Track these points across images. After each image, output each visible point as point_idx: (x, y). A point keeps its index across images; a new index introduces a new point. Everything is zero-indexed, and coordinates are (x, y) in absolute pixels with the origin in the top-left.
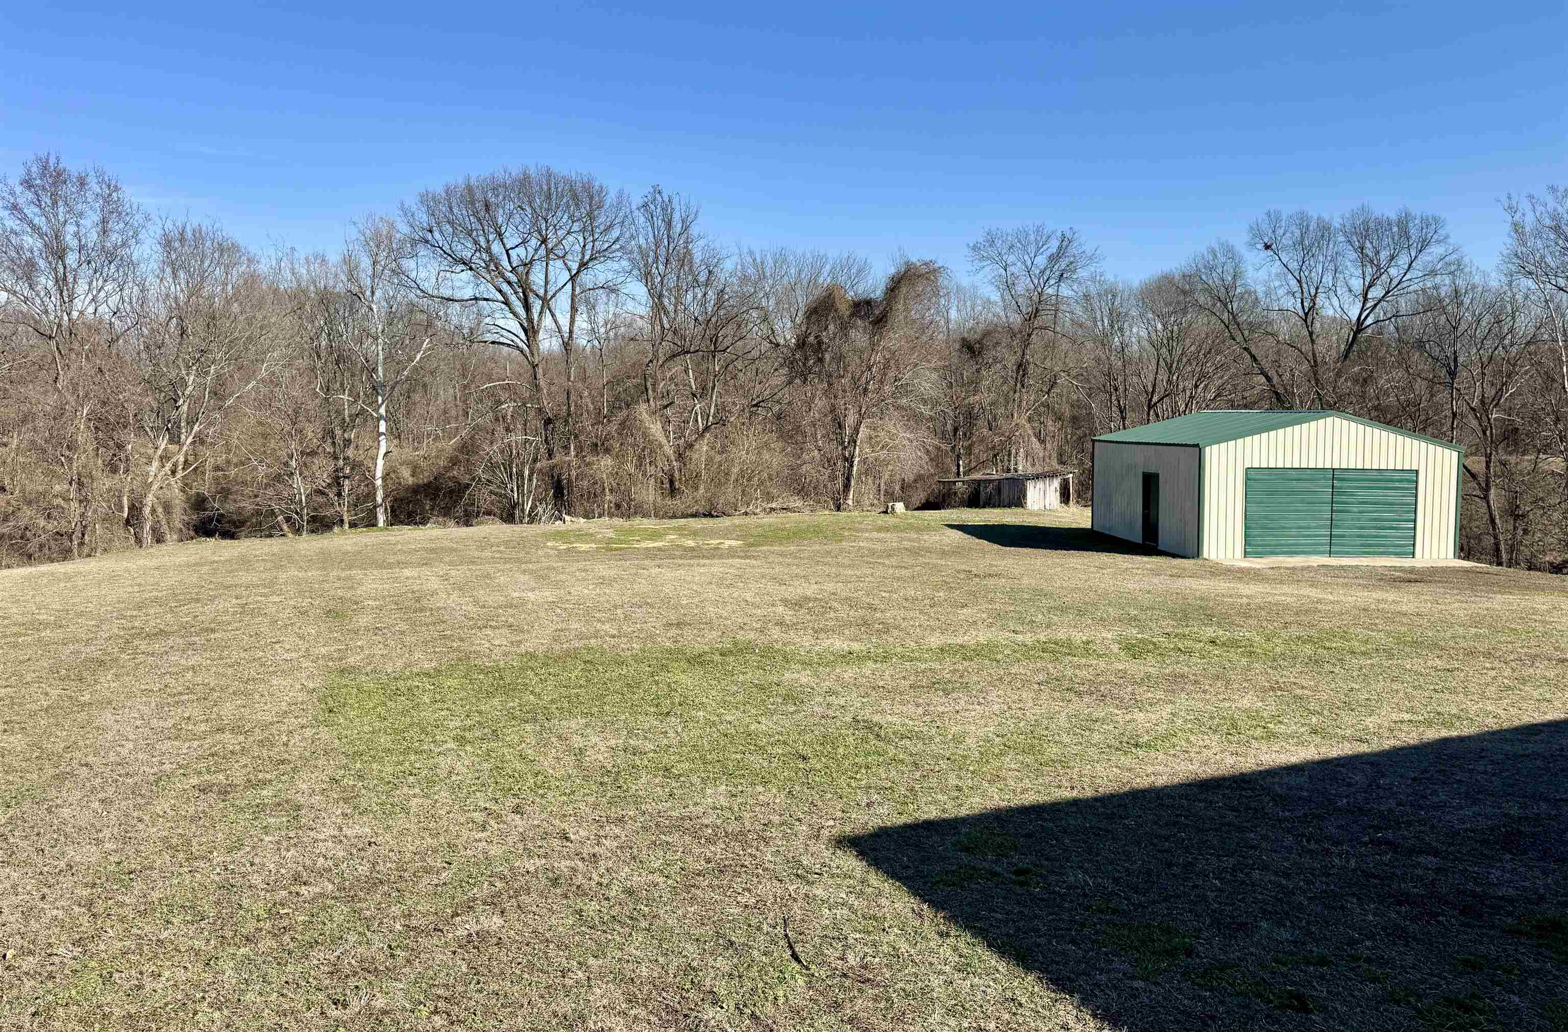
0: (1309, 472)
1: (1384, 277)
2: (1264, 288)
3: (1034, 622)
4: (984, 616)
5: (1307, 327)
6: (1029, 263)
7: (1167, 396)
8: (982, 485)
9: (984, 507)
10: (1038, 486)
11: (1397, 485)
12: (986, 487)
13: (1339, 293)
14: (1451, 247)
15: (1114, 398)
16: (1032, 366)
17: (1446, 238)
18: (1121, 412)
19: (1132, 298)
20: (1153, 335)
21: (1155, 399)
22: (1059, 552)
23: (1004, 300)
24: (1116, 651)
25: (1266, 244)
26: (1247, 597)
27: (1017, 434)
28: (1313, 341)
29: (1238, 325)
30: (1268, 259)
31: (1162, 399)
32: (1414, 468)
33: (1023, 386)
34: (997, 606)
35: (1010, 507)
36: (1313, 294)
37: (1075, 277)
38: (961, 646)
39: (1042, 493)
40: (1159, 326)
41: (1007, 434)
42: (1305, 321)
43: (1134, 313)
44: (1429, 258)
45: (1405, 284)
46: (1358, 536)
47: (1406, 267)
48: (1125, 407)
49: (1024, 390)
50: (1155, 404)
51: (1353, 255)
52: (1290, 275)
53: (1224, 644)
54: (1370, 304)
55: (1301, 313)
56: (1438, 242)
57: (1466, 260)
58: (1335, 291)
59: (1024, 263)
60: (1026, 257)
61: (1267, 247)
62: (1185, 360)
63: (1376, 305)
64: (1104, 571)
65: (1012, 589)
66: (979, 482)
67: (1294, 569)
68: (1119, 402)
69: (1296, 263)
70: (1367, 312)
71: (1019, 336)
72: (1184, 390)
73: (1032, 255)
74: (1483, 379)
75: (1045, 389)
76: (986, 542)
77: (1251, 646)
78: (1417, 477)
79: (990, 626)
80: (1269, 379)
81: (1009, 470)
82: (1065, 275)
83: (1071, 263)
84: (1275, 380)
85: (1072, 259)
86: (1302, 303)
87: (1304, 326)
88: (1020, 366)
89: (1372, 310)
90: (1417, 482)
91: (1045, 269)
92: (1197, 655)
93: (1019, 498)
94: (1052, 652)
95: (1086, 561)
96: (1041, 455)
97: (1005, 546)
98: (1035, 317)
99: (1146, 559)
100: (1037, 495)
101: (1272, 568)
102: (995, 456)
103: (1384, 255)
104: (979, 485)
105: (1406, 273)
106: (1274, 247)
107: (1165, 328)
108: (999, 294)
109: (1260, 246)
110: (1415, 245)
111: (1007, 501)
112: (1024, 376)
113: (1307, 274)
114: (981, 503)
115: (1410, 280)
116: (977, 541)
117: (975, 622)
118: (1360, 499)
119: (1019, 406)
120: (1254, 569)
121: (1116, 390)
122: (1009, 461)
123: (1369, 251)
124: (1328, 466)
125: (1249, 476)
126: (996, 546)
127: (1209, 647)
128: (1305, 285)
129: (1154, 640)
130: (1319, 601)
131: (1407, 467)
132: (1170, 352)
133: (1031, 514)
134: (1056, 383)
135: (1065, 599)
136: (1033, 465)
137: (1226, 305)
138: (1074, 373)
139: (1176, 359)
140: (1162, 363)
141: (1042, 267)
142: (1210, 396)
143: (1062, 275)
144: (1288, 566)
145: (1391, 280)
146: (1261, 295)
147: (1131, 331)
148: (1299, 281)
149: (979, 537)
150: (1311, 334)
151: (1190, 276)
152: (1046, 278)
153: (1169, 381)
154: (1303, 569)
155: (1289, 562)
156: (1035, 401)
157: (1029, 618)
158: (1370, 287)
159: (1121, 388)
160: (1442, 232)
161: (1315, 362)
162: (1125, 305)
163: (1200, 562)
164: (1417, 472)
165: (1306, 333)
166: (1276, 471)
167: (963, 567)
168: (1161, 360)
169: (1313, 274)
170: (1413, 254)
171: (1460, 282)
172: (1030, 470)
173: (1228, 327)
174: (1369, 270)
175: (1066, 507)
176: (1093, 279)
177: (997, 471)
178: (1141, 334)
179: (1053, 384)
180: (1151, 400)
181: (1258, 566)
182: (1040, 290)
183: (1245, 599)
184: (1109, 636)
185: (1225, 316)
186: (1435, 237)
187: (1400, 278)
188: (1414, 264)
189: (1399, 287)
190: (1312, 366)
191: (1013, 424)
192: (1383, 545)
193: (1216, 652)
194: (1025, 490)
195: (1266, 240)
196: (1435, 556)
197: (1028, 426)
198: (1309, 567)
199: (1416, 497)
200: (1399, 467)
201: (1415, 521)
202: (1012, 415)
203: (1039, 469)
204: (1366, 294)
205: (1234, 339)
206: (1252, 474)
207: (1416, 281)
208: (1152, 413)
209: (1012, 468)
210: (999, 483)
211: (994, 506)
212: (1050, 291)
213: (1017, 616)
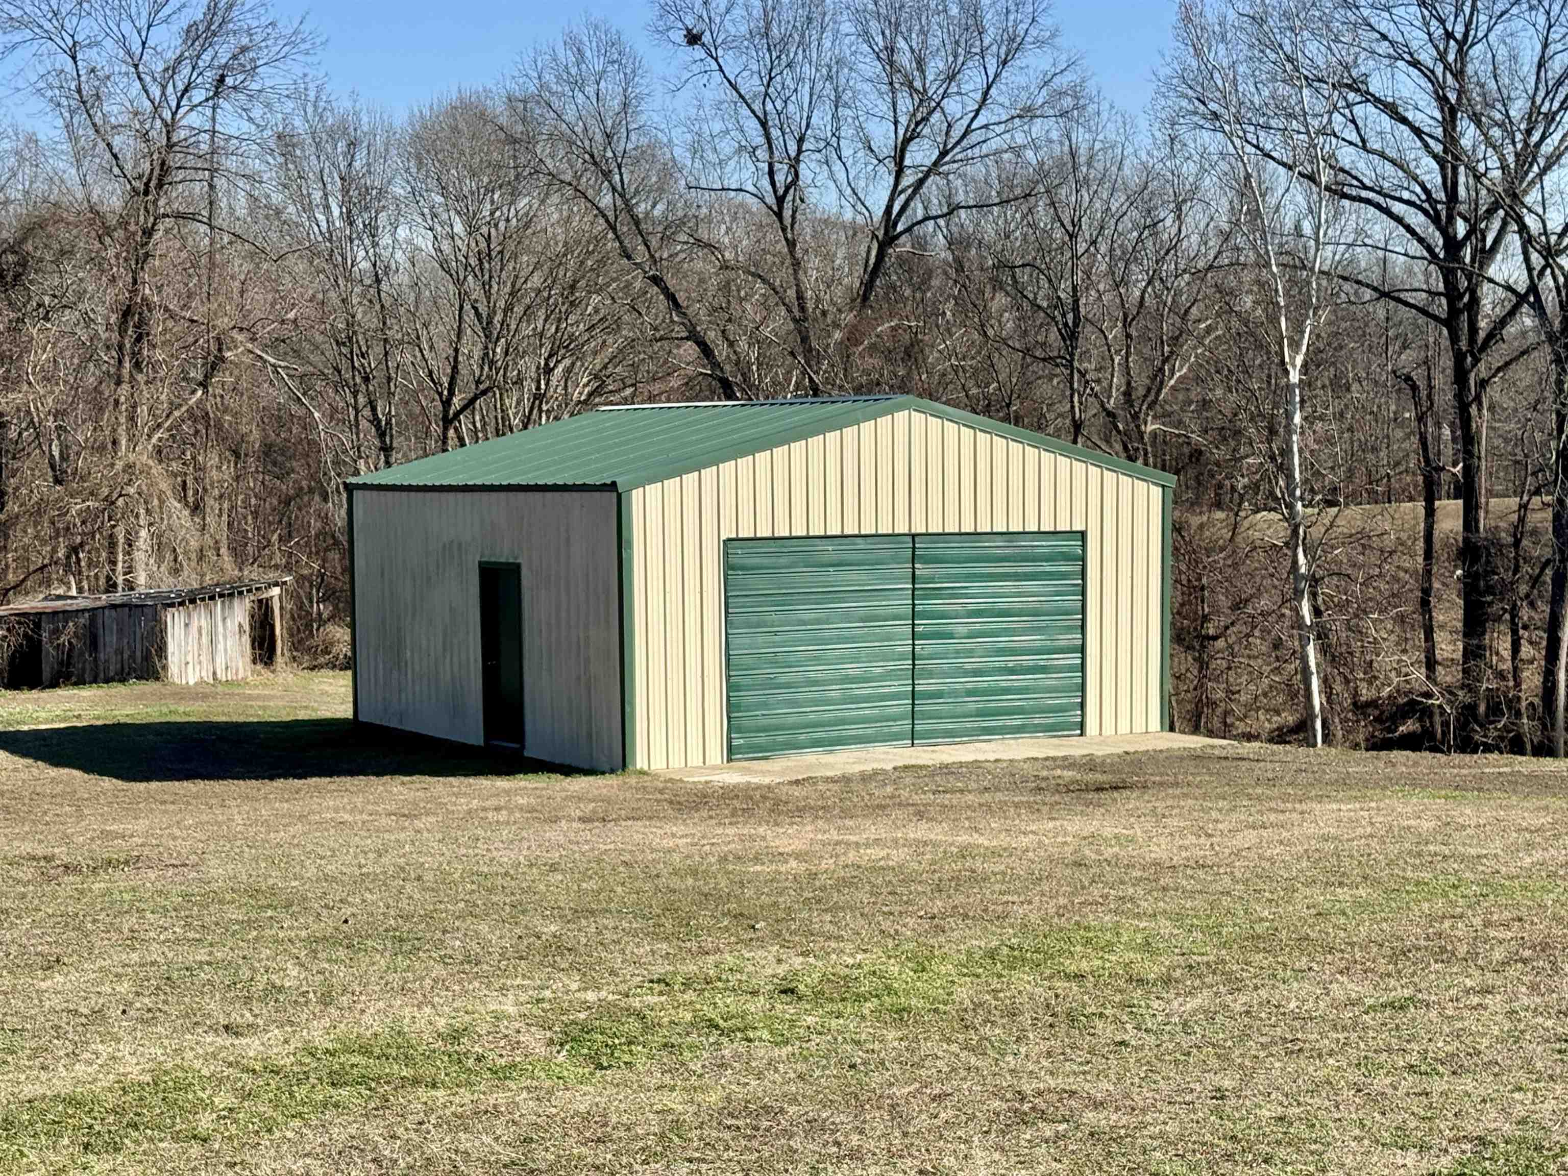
0: (861, 544)
1: (936, 116)
2: (689, 137)
3: (280, 989)
4: (124, 988)
5: (784, 230)
6: (136, 48)
7: (484, 393)
8: (46, 627)
9: (54, 684)
10: (195, 623)
11: (1048, 568)
12: (56, 632)
13: (846, 152)
14: (1064, 57)
15: (362, 400)
16: (159, 314)
17: (1053, 36)
18: (382, 435)
19: (393, 152)
20: (446, 246)
21: (457, 402)
22: (279, 783)
23: (73, 137)
24: (541, 1050)
25: (689, 31)
26: (798, 856)
27: (132, 490)
28: (796, 264)
29: (637, 223)
30: (695, 68)
31: (472, 401)
32: (1078, 527)
33: (137, 366)
34: (155, 953)
35: (123, 680)
36: (793, 154)
37: (255, 86)
38: (71, 1101)
39: (205, 639)
40: (459, 228)
41: (105, 491)
42: (779, 215)
43: (399, 190)
44: (1022, 80)
45: (974, 138)
46: (970, 693)
47: (978, 96)
48: (388, 423)
49: (141, 378)
50: (457, 414)
51: (871, 67)
52: (745, 111)
53: (818, 994)
54: (908, 179)
55: (771, 200)
56: (1040, 43)
57: (1091, 88)
58: (838, 149)
59: (123, 42)
60: (126, 27)
61: (693, 39)
62: (518, 310)
63: (921, 182)
64: (418, 824)
65: (186, 896)
66: (36, 619)
67: (845, 779)
68: (374, 410)
69: (756, 80)
70: (903, 197)
71: (119, 234)
72: (519, 381)
73: (143, 23)
74: (1128, 347)
75: (197, 374)
76: (77, 773)
77: (889, 989)
78: (1084, 546)
79: (149, 1018)
80: (706, 350)
81: (111, 586)
82: (229, 81)
83: (244, 50)
84: (721, 351)
85: (245, 41)
86: (771, 173)
87: (777, 225)
88: (127, 313)
89: (914, 193)
90: (1083, 559)
91: (179, 60)
92: (766, 1035)
93: (147, 657)
94: (363, 1080)
95: (359, 800)
96: (194, 544)
97: (135, 780)
98: (160, 185)
99: (502, 783)
100: (193, 646)
101: (797, 782)
102: (74, 550)
103: (936, 66)
104: (38, 626)
105: (977, 112)
106: (707, 38)
107: (472, 229)
108: (60, 123)
109: (679, 36)
110: (994, 48)
111: (113, 669)
112: (139, 339)
113: (779, 104)
114: (46, 674)
115: (986, 127)
116: (53, 772)
117: (98, 1014)
118: (973, 603)
119: (132, 419)
120: (758, 787)
121: (366, 379)
122: (114, 563)
123: (905, 59)
124: (902, 528)
125: (733, 560)
126: (108, 783)
127: (786, 1009)
128: (775, 133)
129: (636, 1003)
130: (964, 853)
131: (1063, 526)
132: (486, 287)
133: (184, 694)
134: (223, 360)
135: (347, 911)
136: (176, 571)
137: (607, 175)
138: (264, 332)
139: (501, 304)
140: (469, 316)
141: (171, 55)
142: (578, 393)
143: (222, 79)
144: (830, 774)
145: (949, 126)
146: (681, 154)
147: (393, 234)
148: (764, 124)
149: (57, 761)
150: (792, 244)
151: (525, 102)
152: (181, 87)
153: (487, 359)
154: (865, 778)
155: (826, 766)
156: (173, 407)
157: (262, 981)
158: (907, 141)
159: (379, 376)
160: (1045, 21)
161: (803, 309)
162: (378, 168)
163: (633, 780)
164: (1083, 535)
165: (782, 247)
166: (794, 546)
167: (27, 848)
168: (467, 307)
169: (791, 108)
170: (991, 72)
171: (1081, 137)
172: (168, 584)
173: (613, 228)
174: (905, 104)
175: (266, 673)
176: (298, 95)
177: (80, 590)
178: (419, 241)
179: (215, 364)
180: (447, 403)
181: (767, 781)
182: (167, 114)
183: (793, 863)
184: (511, 1010)
185: (606, 200)
186: (1033, 32)
187: (965, 122)
188: (993, 91)
189: (964, 143)
190: (794, 320)
191: (119, 465)
192: (1020, 711)
193: (810, 1020)
194: (163, 631)
195: (690, 21)
196: (1124, 728)
197: (157, 470)
198: (875, 773)
199: (1084, 593)
200: (1047, 527)
201: (1083, 649)
202: (115, 442)
203: (190, 580)
204: (902, 158)
205: (629, 257)
206: (739, 556)
207: (999, 129)
208: (451, 433)
209: (120, 580)
210: (93, 620)
211: (80, 682)
212: (195, 119)
213: (221, 977)
